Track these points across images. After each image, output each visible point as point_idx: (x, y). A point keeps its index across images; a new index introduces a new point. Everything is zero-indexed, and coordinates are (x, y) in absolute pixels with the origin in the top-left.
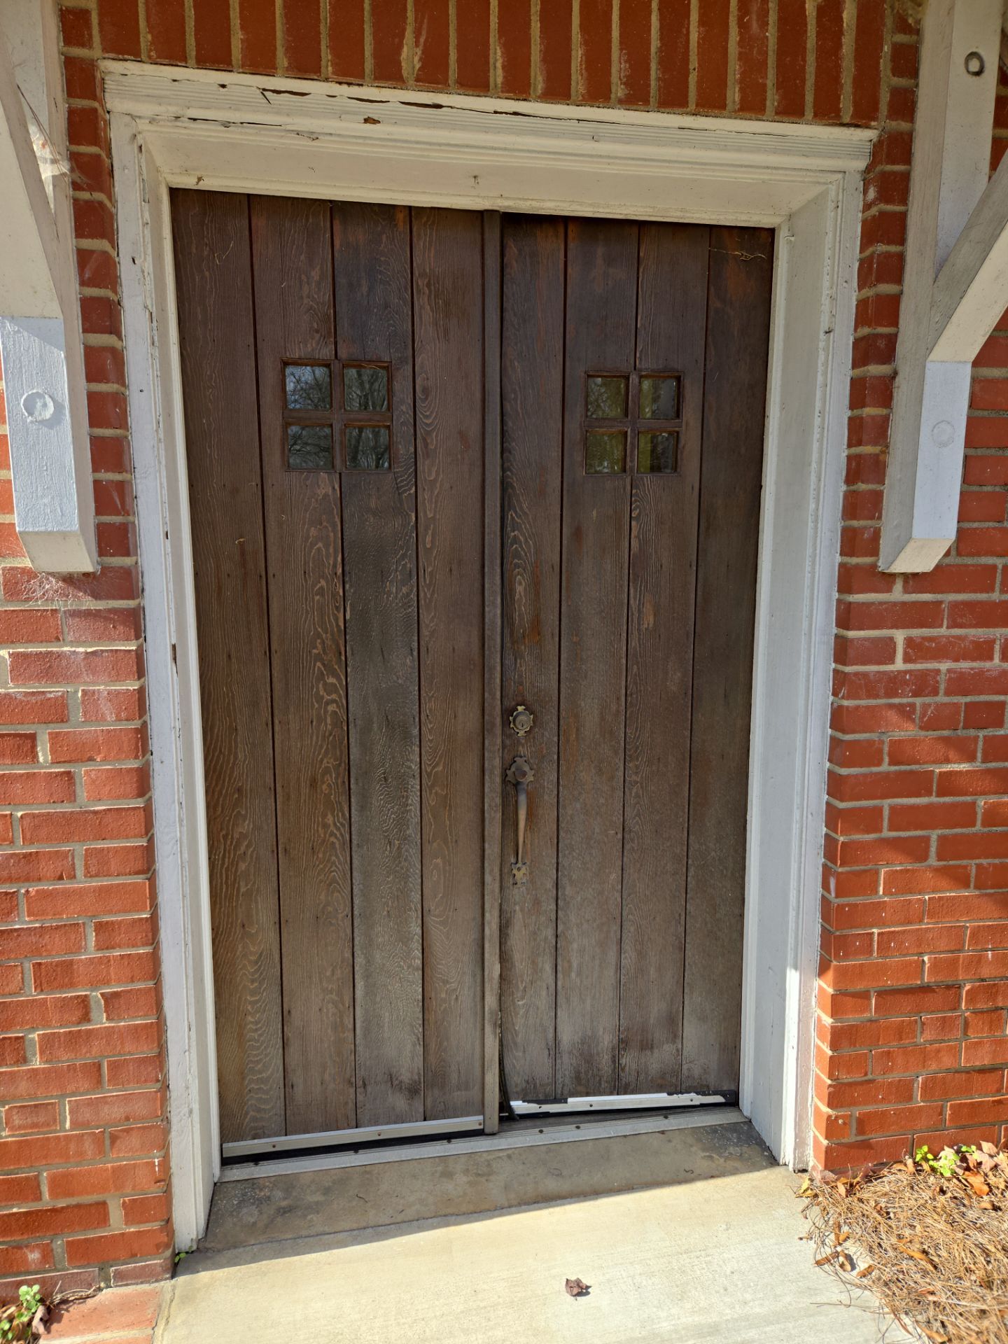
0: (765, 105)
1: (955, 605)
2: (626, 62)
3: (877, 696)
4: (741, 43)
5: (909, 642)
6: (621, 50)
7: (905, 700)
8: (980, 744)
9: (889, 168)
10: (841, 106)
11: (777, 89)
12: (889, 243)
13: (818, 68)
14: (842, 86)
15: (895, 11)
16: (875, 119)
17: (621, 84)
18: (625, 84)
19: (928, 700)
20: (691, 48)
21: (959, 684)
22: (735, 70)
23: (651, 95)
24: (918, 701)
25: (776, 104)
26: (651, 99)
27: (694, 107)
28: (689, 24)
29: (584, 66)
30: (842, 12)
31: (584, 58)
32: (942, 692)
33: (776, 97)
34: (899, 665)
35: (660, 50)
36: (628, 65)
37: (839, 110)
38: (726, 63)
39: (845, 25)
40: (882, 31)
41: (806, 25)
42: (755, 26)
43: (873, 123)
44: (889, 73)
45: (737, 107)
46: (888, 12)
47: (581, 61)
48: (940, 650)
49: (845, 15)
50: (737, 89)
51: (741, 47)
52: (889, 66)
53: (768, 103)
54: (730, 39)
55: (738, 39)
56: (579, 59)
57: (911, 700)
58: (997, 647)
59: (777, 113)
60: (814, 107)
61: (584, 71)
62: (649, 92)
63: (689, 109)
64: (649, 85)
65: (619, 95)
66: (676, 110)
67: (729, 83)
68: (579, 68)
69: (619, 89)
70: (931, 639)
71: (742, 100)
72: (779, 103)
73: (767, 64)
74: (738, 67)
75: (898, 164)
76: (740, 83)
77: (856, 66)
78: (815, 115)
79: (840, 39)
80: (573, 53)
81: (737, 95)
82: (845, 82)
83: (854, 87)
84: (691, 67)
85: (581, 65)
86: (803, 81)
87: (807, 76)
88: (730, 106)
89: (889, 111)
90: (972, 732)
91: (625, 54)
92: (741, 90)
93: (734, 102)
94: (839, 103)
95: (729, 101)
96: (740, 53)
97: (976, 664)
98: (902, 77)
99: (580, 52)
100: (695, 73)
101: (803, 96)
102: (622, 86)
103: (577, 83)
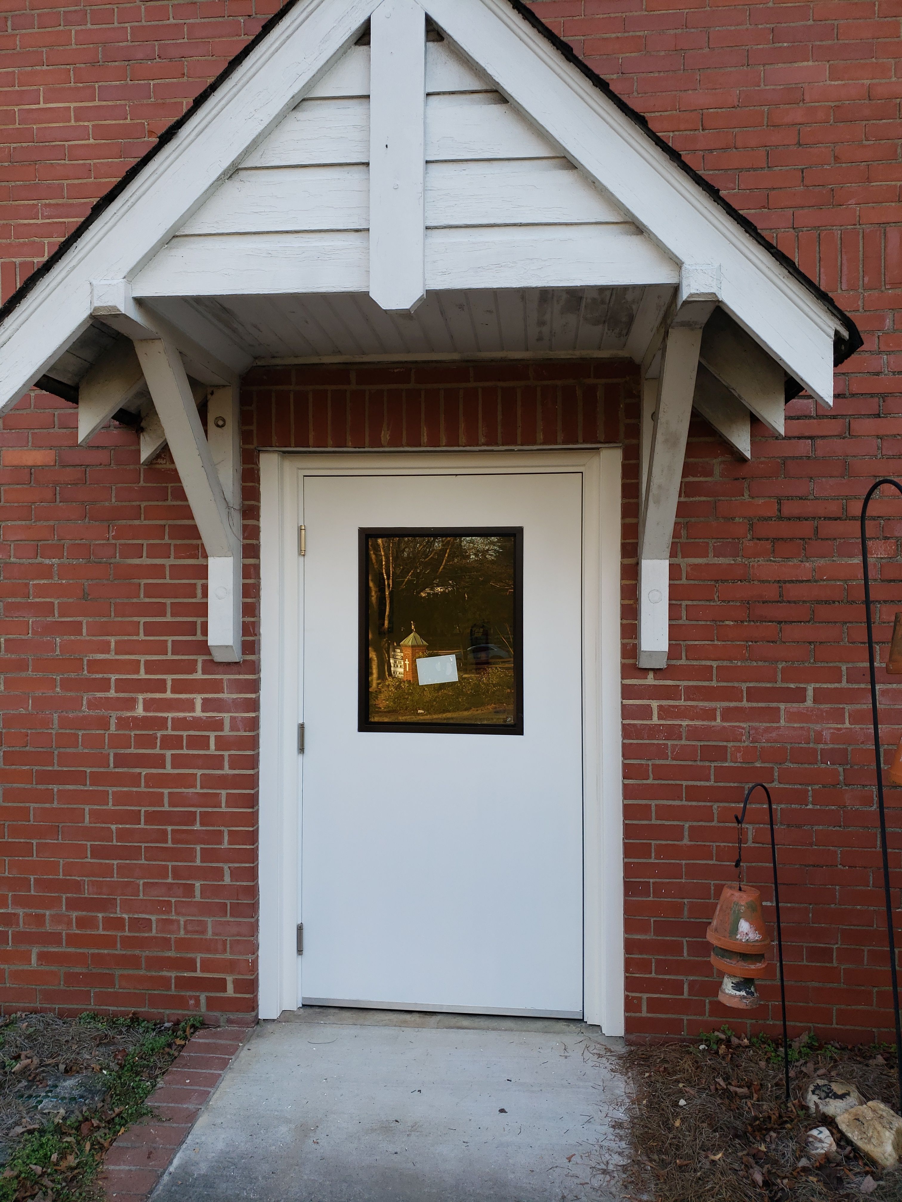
1: (687, 688)
3: (642, 739)
5: (660, 707)
7: (661, 742)
8: (712, 770)
19: (675, 742)
21: (694, 733)
24: (670, 743)
32: (684, 738)
34: (655, 720)
40: (619, 398)
44: (624, 418)
48: (682, 713)
52: (624, 414)
57: (664, 742)
58: (718, 713)
70: (676, 707)
90: (707, 764)
97: (705, 723)
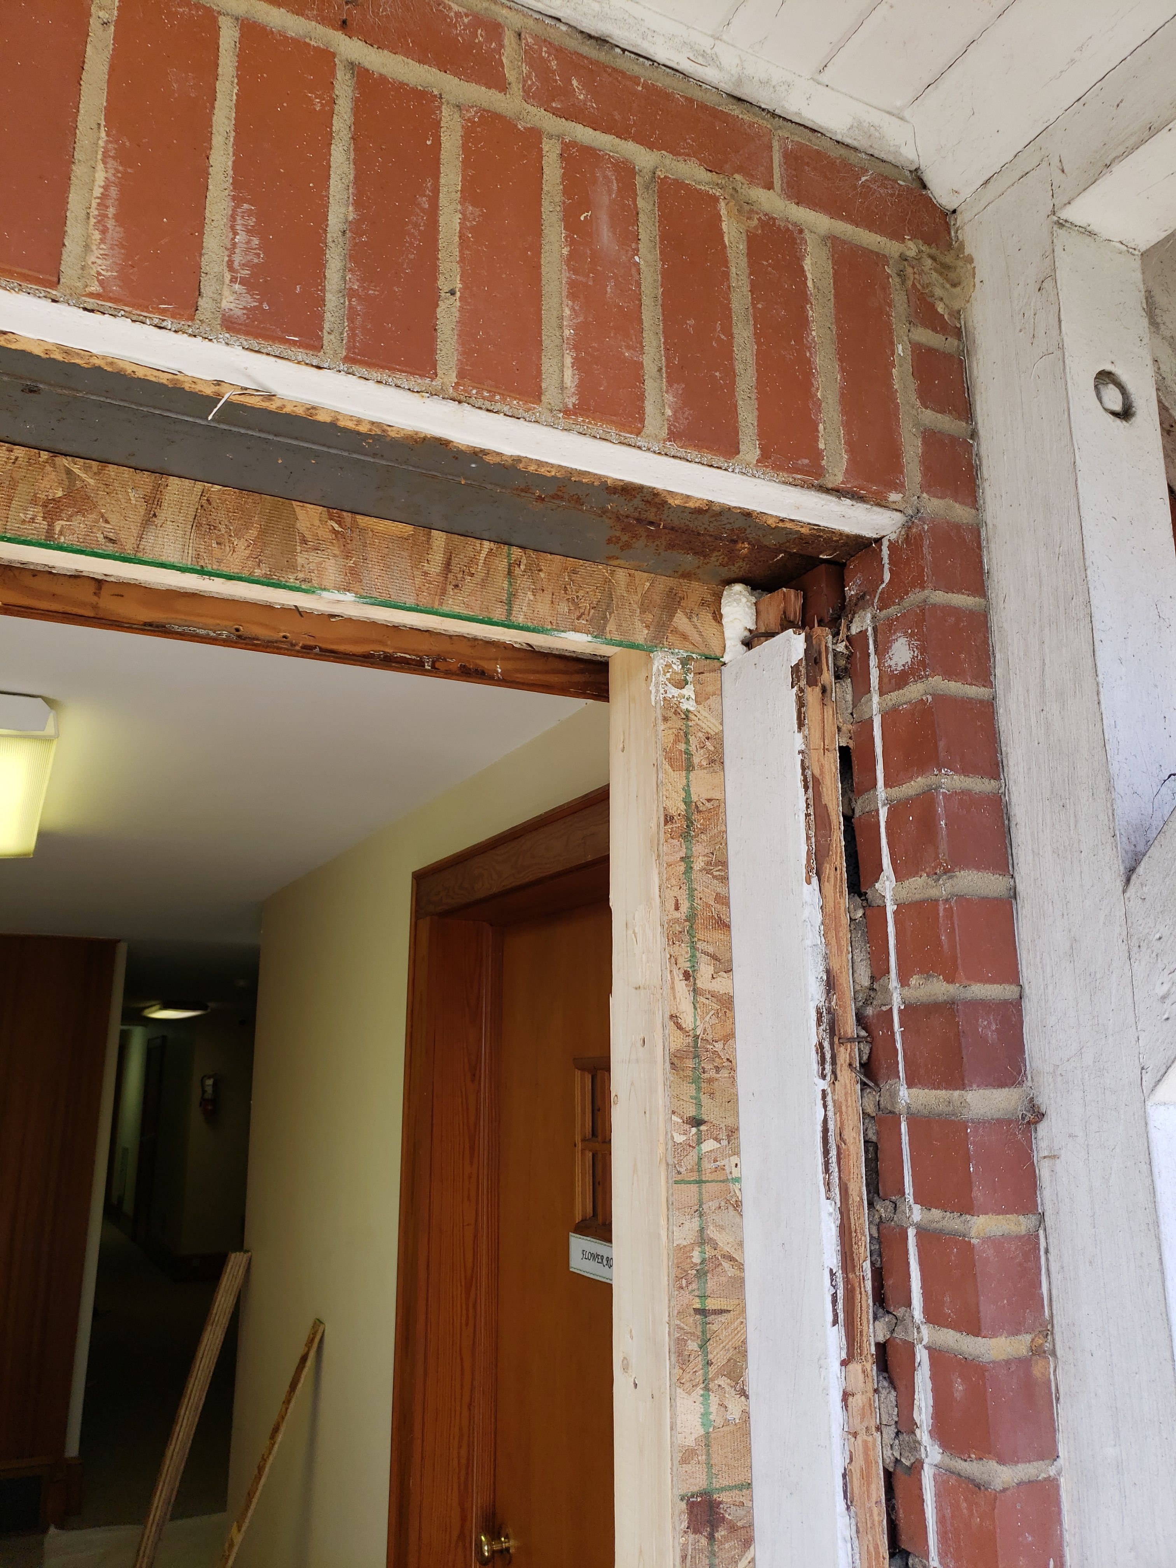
0: (641, 410)
2: (249, 232)
4: (573, 260)
6: (237, 200)
9: (939, 597)
10: (821, 446)
11: (670, 383)
12: (965, 771)
13: (761, 357)
14: (818, 404)
15: (909, 283)
16: (898, 487)
17: (233, 280)
18: (243, 281)
20: (441, 243)
22: (561, 318)
23: (327, 326)
25: (669, 412)
26: (326, 338)
27: (453, 378)
28: (436, 190)
29: (111, 211)
30: (802, 258)
31: (114, 192)
33: (669, 398)
35: (354, 228)
36: (256, 241)
37: (817, 455)
38: (536, 297)
39: (810, 284)
40: (889, 316)
41: (725, 262)
42: (606, 236)
43: (894, 497)
44: (913, 398)
45: (571, 401)
46: (895, 281)
47: (104, 196)
49: (807, 264)
50: (568, 361)
51: (576, 272)
52: (913, 385)
53: (650, 408)
54: (546, 248)
55: (565, 251)
56: (98, 192)
59: (673, 436)
60: (761, 435)
61: (110, 224)
62: (321, 318)
63: (437, 383)
64: (322, 302)
65: (225, 305)
66: (402, 379)
67: (546, 342)
68: (94, 212)
69: (226, 292)
71: (582, 388)
72: (675, 412)
73: (641, 321)
74: (567, 312)
75: (959, 591)
76: (576, 348)
77: (843, 370)
78: (765, 457)
79: (803, 309)
80: (78, 171)
81: (568, 373)
82: (823, 396)
83: (844, 412)
84: (443, 285)
85: (102, 205)
86: (731, 375)
87: (739, 367)
88: (550, 395)
89: (924, 475)
91: (250, 213)
92: (577, 363)
93: (562, 388)
94: (817, 441)
95: (549, 384)
96: (572, 284)
98: (942, 412)
99: (100, 176)
100: (455, 302)
101: (733, 409)
102: (237, 286)
103: (87, 247)
